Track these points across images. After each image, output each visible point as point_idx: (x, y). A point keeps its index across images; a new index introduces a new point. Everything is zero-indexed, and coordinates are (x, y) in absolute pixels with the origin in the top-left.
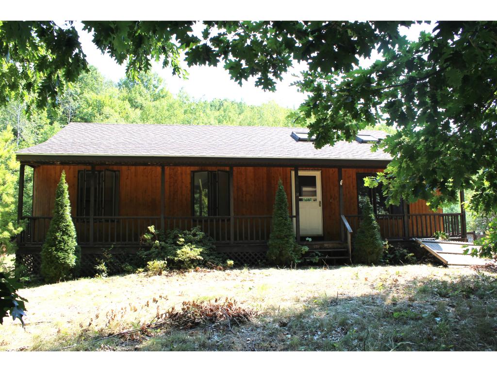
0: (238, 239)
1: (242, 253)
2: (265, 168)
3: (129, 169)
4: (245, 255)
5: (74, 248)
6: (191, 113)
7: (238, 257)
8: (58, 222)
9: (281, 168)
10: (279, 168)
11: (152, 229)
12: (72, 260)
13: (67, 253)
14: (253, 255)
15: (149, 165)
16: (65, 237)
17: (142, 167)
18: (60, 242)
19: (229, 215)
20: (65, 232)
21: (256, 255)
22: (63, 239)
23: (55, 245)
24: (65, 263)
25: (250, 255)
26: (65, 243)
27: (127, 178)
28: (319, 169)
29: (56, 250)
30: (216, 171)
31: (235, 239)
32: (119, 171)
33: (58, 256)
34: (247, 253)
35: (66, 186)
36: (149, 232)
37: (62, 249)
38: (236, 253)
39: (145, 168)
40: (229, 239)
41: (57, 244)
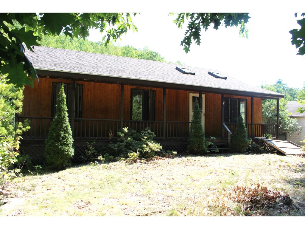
0: (168, 137)
1: (170, 145)
2: (175, 90)
3: (89, 84)
4: (171, 147)
5: (72, 143)
6: (61, 43)
7: (167, 148)
8: (61, 123)
9: (184, 91)
10: (183, 91)
11: (126, 130)
12: (72, 152)
13: (69, 146)
14: (176, 146)
15: (114, 83)
16: (67, 135)
17: (99, 84)
18: (63, 138)
19: (163, 121)
20: (66, 132)
21: (177, 146)
22: (65, 136)
23: (60, 141)
24: (68, 154)
25: (174, 147)
26: (67, 139)
27: (88, 91)
28: (204, 93)
29: (61, 145)
30: (149, 90)
31: (166, 136)
32: (83, 85)
33: (63, 149)
34: (173, 145)
35: (64, 95)
36: (123, 132)
37: (65, 144)
38: (166, 145)
39: (101, 84)
40: (162, 136)
41: (61, 140)
